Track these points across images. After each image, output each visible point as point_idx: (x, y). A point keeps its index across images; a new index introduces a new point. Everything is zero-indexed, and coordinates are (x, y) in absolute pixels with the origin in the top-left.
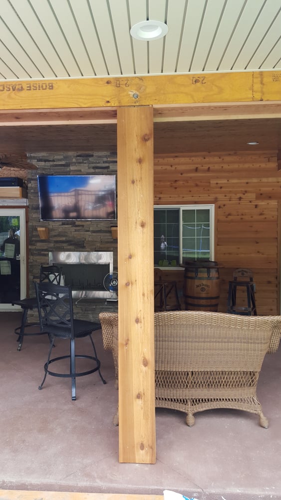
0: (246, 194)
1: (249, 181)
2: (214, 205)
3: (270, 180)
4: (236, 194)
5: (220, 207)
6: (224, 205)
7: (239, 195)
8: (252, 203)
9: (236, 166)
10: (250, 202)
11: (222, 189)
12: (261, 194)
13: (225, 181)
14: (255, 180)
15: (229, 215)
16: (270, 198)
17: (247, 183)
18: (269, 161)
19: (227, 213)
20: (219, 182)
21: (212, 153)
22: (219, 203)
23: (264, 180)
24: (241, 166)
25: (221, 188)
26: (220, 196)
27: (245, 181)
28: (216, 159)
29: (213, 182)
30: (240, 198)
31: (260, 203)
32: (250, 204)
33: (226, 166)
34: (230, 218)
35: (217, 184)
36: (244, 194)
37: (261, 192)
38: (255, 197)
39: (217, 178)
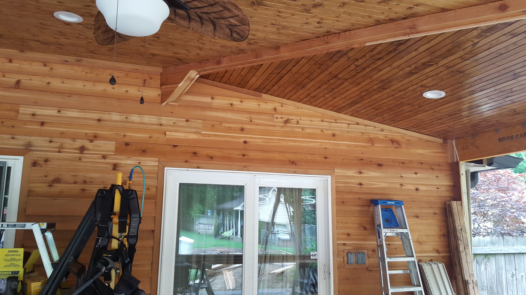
0: (96, 142)
1: (105, 116)
2: (21, 158)
3: (147, 119)
4: (74, 140)
5: (35, 164)
6: (46, 161)
7: (79, 143)
8: (108, 161)
9: (78, 85)
10: (104, 157)
11: (45, 128)
12: (127, 144)
13: (53, 112)
14: (116, 117)
15: (57, 180)
16: (144, 152)
17: (99, 120)
18: (144, 85)
19: (51, 178)
20: (39, 111)
21: (29, 54)
22: (35, 155)
23: (135, 118)
24: (89, 87)
25: (42, 124)
26: (39, 142)
27: (96, 116)
28: (37, 67)
29: (25, 110)
30: (82, 149)
31: (123, 162)
32: (103, 161)
33: (56, 83)
34: (58, 188)
35: (33, 115)
36: (91, 141)
37: (127, 140)
38: (113, 148)
39: (36, 104)
